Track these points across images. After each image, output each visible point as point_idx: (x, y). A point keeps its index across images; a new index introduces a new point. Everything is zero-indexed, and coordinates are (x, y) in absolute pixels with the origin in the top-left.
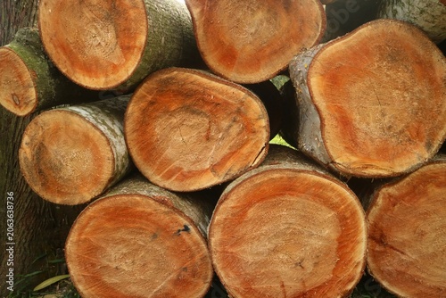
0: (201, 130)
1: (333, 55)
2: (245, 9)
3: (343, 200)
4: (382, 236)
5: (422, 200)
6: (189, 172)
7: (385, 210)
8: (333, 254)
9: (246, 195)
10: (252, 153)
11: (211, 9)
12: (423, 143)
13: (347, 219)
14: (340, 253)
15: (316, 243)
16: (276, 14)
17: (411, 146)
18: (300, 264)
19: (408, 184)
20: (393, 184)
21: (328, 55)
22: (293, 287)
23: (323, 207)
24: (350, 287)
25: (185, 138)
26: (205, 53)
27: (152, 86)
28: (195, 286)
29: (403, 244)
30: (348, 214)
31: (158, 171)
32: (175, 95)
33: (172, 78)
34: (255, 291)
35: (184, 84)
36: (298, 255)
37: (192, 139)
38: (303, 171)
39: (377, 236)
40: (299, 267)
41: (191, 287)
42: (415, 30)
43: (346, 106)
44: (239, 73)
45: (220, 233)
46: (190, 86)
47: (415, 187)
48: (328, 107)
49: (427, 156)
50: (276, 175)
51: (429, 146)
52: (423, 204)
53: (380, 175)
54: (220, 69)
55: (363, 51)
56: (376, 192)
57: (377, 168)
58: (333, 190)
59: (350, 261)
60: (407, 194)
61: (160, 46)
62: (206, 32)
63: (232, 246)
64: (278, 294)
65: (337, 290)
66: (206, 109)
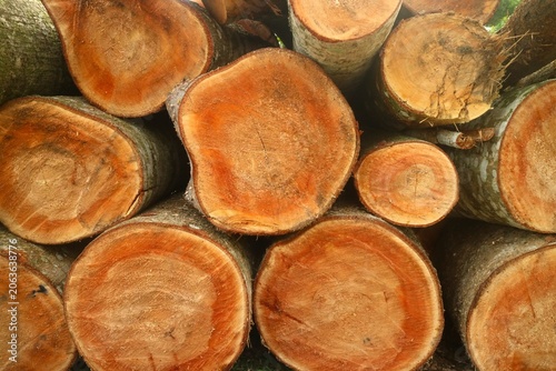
0: (66, 172)
1: (210, 89)
2: (120, 27)
3: (218, 261)
4: (276, 301)
5: (320, 262)
6: (55, 222)
7: (278, 272)
8: (208, 323)
9: (105, 252)
10: (124, 201)
11: (80, 26)
12: (314, 197)
13: (223, 283)
14: (216, 323)
15: (188, 310)
16: (156, 35)
17: (300, 200)
18: (170, 334)
19: (304, 243)
20: (286, 243)
21: (203, 89)
22: (164, 360)
23: (195, 269)
24: (229, 361)
25: (48, 181)
26: (79, 79)
27: (7, 117)
28: (57, 357)
29: (300, 311)
30: (223, 278)
31: (20, 219)
32: (35, 130)
33: (30, 109)
34: (120, 364)
35: (44, 117)
36: (168, 323)
37: (57, 182)
38: (170, 226)
39: (271, 302)
40: (169, 338)
41: (52, 358)
42: (307, 61)
43: (224, 150)
44: (118, 103)
45: (76, 296)
46: (52, 120)
47: (311, 247)
48: (202, 151)
49: (318, 211)
50: (140, 230)
51: (320, 200)
52: (320, 265)
53: (263, 233)
54: (97, 99)
55: (245, 86)
56: (267, 251)
57: (259, 224)
58: (205, 248)
59: (228, 331)
60: (303, 254)
61: (14, 70)
62: (77, 53)
63: (90, 311)
64: (146, 369)
65: (215, 365)
66: (71, 147)
